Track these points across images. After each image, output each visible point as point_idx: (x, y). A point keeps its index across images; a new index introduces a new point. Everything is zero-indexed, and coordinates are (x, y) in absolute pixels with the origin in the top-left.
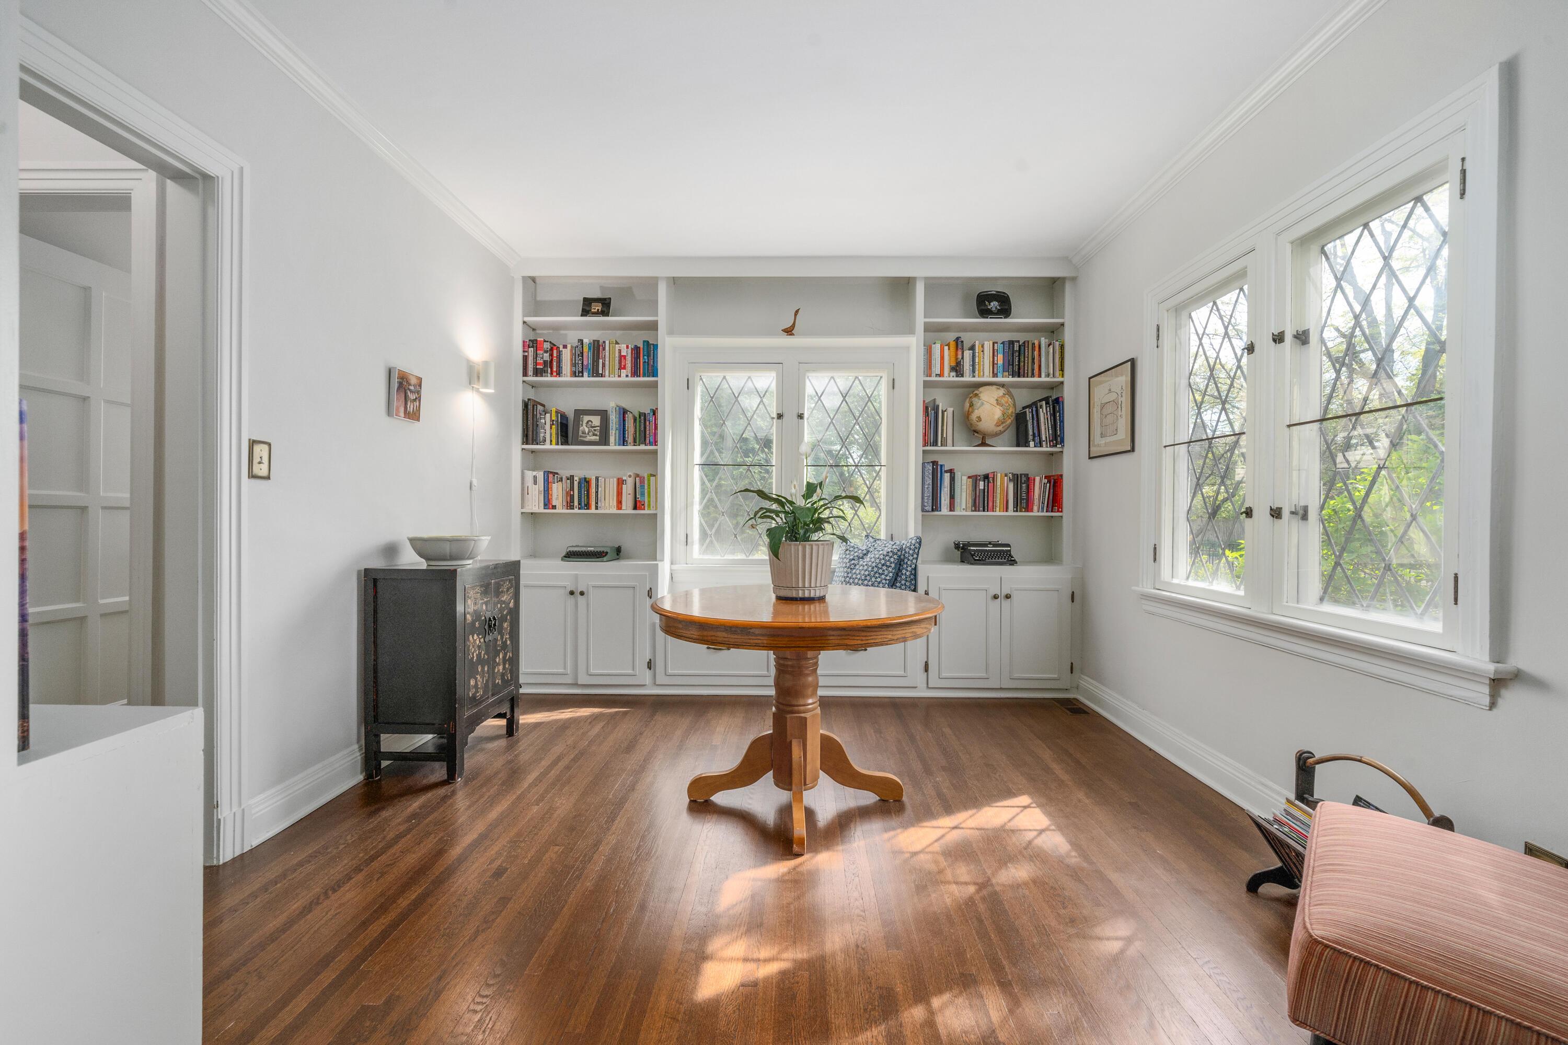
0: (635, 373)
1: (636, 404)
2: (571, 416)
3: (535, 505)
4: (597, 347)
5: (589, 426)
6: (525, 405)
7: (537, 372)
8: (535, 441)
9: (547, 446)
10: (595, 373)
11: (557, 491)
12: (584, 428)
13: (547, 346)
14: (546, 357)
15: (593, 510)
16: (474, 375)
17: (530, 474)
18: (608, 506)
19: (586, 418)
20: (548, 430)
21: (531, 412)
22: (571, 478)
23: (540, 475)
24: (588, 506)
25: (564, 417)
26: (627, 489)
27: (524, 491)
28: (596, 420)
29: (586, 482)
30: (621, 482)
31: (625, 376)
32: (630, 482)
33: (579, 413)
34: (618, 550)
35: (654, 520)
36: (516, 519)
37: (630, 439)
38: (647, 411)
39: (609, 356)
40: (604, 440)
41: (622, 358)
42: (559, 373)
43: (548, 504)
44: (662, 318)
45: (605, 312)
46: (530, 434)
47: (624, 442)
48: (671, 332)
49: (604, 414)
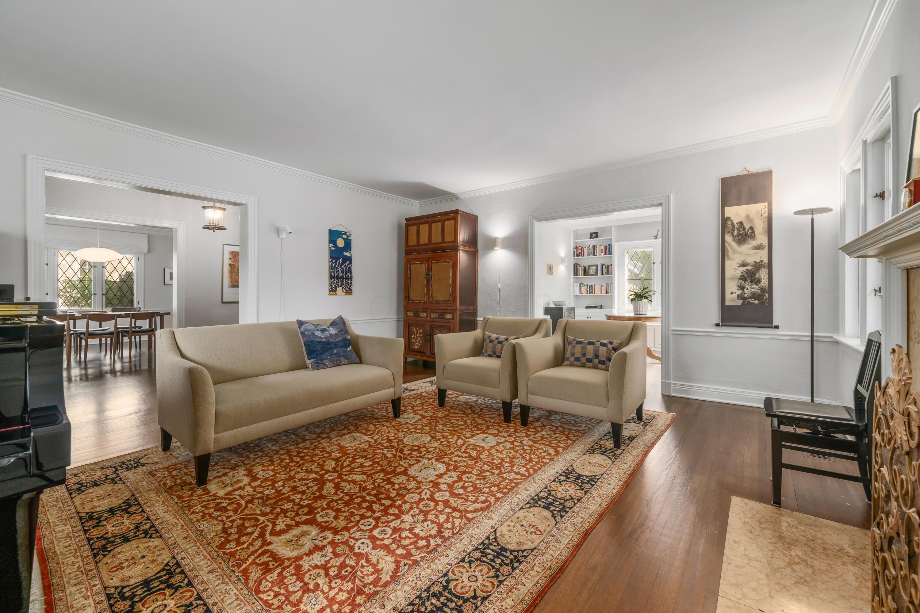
0: (606, 254)
1: (607, 263)
2: (587, 267)
3: (577, 293)
4: (594, 247)
5: (592, 270)
6: (574, 265)
7: (577, 256)
8: (577, 275)
9: (580, 276)
10: (594, 255)
11: (584, 289)
12: (591, 270)
13: (580, 248)
14: (580, 251)
15: (593, 294)
16: (562, 261)
17: (576, 284)
18: (598, 293)
19: (591, 267)
20: (581, 272)
21: (576, 266)
22: (587, 285)
23: (579, 285)
24: (592, 293)
25: (585, 267)
26: (604, 288)
27: (574, 289)
28: (594, 268)
29: (592, 286)
30: (602, 286)
31: (603, 255)
32: (605, 286)
33: (589, 266)
34: (601, 306)
35: (612, 298)
36: (572, 297)
37: (604, 273)
38: (609, 264)
39: (598, 250)
40: (597, 274)
41: (602, 250)
42: (583, 255)
43: (580, 293)
44: (614, 238)
45: (597, 237)
46: (576, 273)
47: (602, 274)
48: (617, 241)
49: (597, 266)
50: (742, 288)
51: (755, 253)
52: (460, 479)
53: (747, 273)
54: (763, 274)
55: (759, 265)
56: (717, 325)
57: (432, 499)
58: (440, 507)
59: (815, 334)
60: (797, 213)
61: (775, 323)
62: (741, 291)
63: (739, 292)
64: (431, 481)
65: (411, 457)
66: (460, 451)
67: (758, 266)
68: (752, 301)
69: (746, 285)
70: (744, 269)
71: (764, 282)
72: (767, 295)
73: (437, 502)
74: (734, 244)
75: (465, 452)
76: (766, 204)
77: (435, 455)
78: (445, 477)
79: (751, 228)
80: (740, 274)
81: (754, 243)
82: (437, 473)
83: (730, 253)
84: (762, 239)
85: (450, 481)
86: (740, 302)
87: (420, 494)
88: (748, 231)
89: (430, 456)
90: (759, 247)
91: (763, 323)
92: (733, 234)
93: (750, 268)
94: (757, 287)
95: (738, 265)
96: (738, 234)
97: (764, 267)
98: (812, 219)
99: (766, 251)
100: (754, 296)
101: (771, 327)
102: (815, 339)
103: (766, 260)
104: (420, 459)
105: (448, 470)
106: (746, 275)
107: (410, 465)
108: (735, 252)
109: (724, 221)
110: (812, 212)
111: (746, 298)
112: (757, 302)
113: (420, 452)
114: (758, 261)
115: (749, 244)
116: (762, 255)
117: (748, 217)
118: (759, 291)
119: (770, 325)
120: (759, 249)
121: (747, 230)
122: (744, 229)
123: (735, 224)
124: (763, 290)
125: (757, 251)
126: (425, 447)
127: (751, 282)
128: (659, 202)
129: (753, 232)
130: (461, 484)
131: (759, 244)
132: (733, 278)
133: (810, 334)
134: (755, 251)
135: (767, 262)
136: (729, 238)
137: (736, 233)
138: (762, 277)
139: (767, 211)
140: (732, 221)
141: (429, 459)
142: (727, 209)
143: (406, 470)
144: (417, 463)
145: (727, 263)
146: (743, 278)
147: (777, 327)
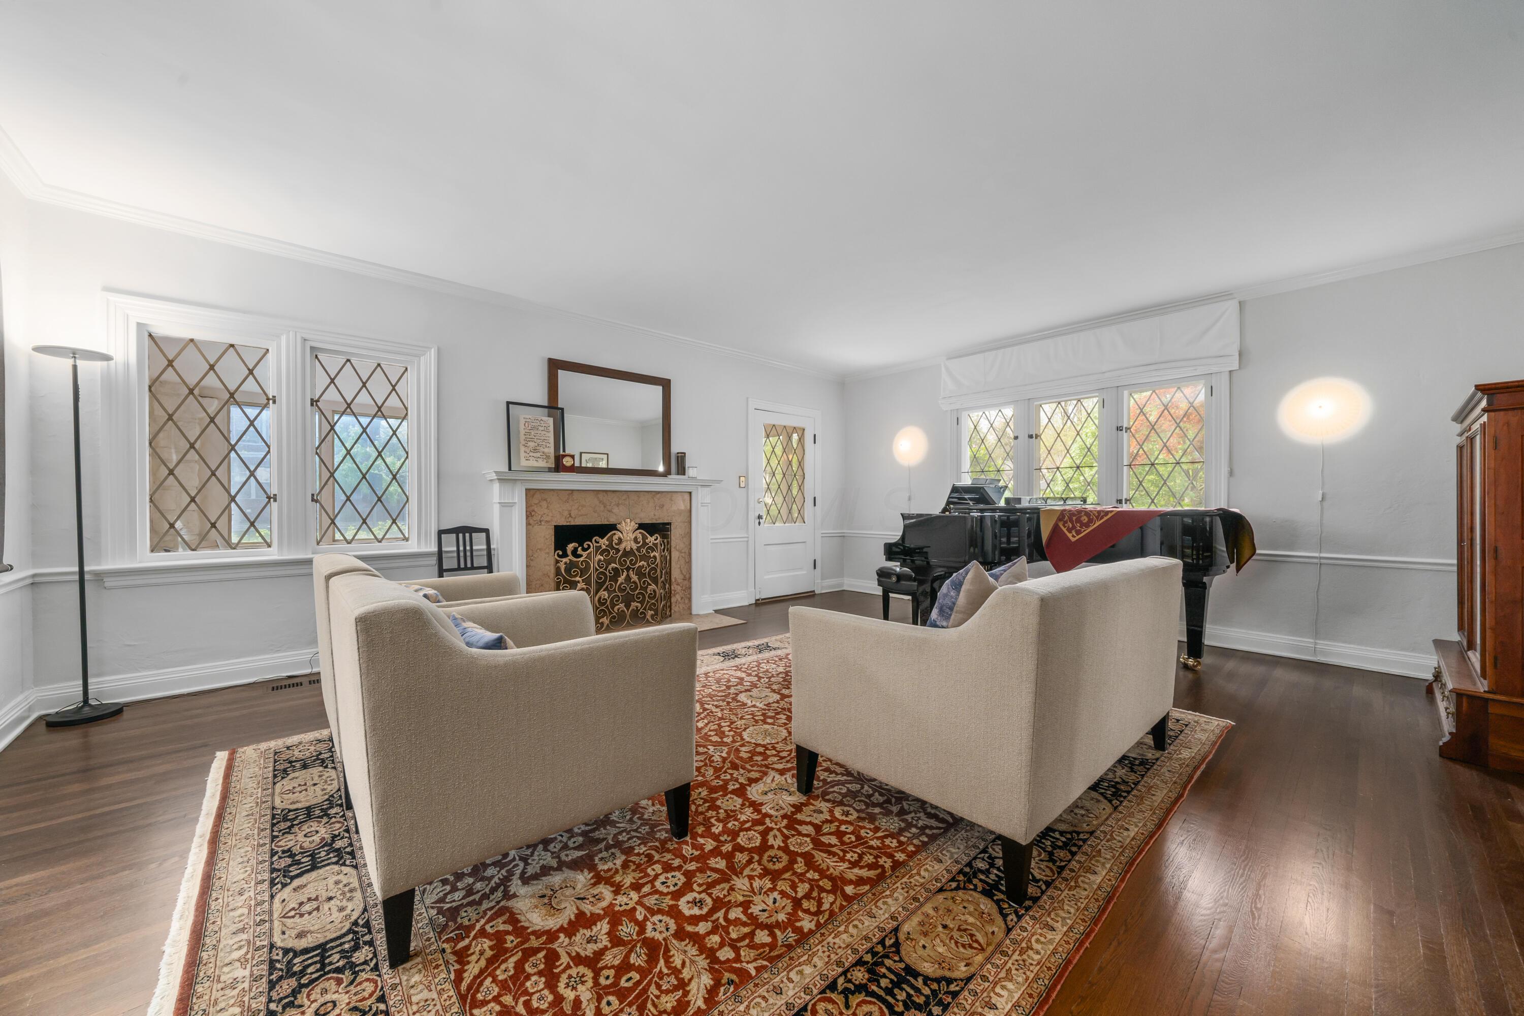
52: (729, 687)
57: (760, 678)
58: (754, 673)
64: (757, 688)
65: (776, 710)
66: (712, 712)
73: (756, 675)
75: (705, 710)
77: (746, 710)
78: (743, 690)
82: (749, 693)
85: (739, 687)
87: (770, 681)
89: (753, 709)
98: (75, 367)
104: (765, 707)
105: (737, 694)
107: (778, 702)
110: (74, 354)
113: (764, 715)
126: (756, 721)
130: (730, 684)
141: (754, 706)
143: (782, 699)
144: (769, 703)
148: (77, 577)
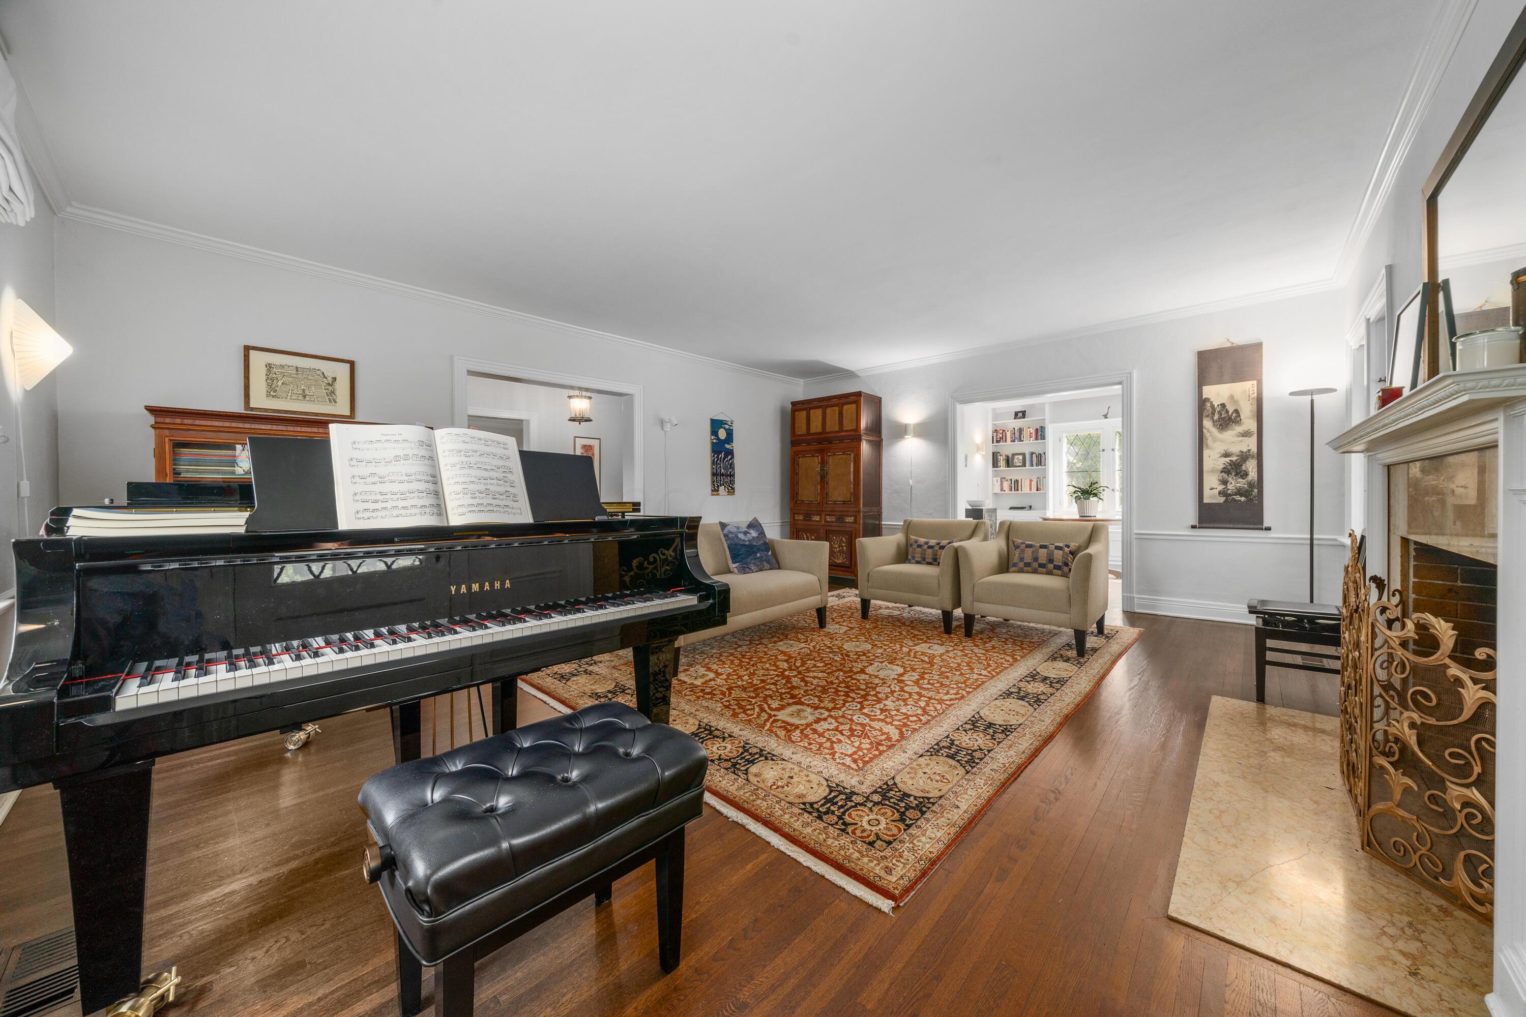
0: (1036, 439)
1: (1038, 450)
2: (1010, 456)
3: (998, 490)
4: (1021, 430)
5: (1018, 460)
6: (993, 453)
7: (998, 442)
8: (997, 467)
9: (1002, 468)
10: (1020, 440)
11: (1006, 485)
12: (1016, 460)
13: (1001, 432)
14: (1001, 436)
15: (1020, 491)
16: (978, 449)
17: (995, 479)
18: (1026, 489)
19: (1016, 457)
20: (1002, 463)
21: (995, 456)
22: (1011, 480)
23: (999, 479)
24: (1018, 490)
25: (1008, 457)
26: (1034, 484)
27: (993, 485)
28: (1021, 457)
29: (1017, 481)
30: (1031, 481)
31: (1032, 440)
32: (1035, 481)
33: (1014, 455)
34: (1031, 507)
35: (1045, 496)
36: (991, 495)
37: (1034, 463)
38: (1041, 452)
39: (1026, 434)
40: (1024, 465)
41: (1031, 433)
42: (1006, 441)
43: (1002, 489)
44: (1047, 417)
45: (1024, 416)
46: (995, 464)
47: (1032, 465)
48: (1052, 422)
49: (1024, 455)
50: (1225, 482)
51: (1241, 441)
52: (922, 678)
53: (1230, 465)
54: (1251, 467)
55: (1246, 456)
56: (1193, 527)
57: (903, 691)
59: (1315, 536)
60: (1292, 394)
61: (1266, 525)
62: (1224, 487)
63: (1221, 487)
64: (894, 679)
65: (861, 661)
66: (909, 656)
67: (1244, 457)
68: (1238, 498)
69: (1230, 479)
70: (1228, 459)
71: (1253, 475)
72: (1256, 490)
74: (1214, 431)
75: (915, 657)
76: (1255, 382)
77: (885, 659)
78: (906, 676)
79: (1236, 411)
80: (1223, 466)
81: (1239, 429)
82: (896, 673)
83: (1209, 440)
84: (1249, 424)
85: (913, 678)
86: (1222, 500)
87: (889, 687)
88: (1232, 415)
90: (1246, 434)
91: (1250, 524)
92: (1212, 418)
93: (1234, 459)
94: (1244, 481)
95: (1220, 455)
96: (1219, 418)
97: (1253, 457)
98: (1312, 401)
99: (1254, 438)
100: (1239, 492)
101: (1262, 529)
102: (1315, 542)
103: (1254, 449)
104: (871, 662)
105: (905, 671)
106: (1229, 467)
107: (865, 667)
108: (1215, 440)
109: (1202, 403)
110: (1312, 392)
111: (1230, 495)
112: (1243, 499)
113: (868, 657)
114: (1245, 450)
115: (1233, 430)
116: (1251, 444)
117: (1232, 397)
118: (1246, 486)
119: (1260, 526)
120: (1246, 436)
121: (1230, 413)
122: (1227, 412)
123: (1216, 406)
124: (1251, 485)
125: (1244, 438)
126: (869, 653)
127: (1236, 475)
128: (1118, 380)
129: (1239, 416)
130: (926, 681)
131: (1246, 430)
132: (1213, 471)
133: (1309, 536)
134: (1241, 438)
135: (1256, 451)
136: (1207, 423)
137: (1216, 417)
138: (1250, 470)
139: (1256, 391)
140: (1211, 403)
141: (881, 662)
142: (1205, 388)
143: (862, 670)
144: (870, 665)
145: (1206, 453)
146: (1225, 471)
147: (1269, 529)
148: (1309, 542)
